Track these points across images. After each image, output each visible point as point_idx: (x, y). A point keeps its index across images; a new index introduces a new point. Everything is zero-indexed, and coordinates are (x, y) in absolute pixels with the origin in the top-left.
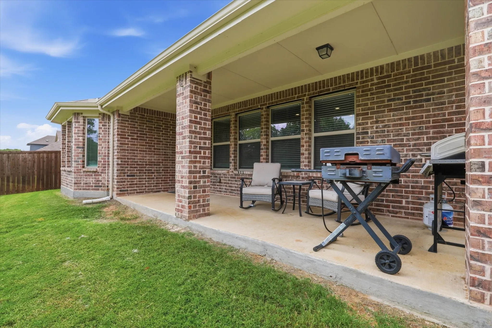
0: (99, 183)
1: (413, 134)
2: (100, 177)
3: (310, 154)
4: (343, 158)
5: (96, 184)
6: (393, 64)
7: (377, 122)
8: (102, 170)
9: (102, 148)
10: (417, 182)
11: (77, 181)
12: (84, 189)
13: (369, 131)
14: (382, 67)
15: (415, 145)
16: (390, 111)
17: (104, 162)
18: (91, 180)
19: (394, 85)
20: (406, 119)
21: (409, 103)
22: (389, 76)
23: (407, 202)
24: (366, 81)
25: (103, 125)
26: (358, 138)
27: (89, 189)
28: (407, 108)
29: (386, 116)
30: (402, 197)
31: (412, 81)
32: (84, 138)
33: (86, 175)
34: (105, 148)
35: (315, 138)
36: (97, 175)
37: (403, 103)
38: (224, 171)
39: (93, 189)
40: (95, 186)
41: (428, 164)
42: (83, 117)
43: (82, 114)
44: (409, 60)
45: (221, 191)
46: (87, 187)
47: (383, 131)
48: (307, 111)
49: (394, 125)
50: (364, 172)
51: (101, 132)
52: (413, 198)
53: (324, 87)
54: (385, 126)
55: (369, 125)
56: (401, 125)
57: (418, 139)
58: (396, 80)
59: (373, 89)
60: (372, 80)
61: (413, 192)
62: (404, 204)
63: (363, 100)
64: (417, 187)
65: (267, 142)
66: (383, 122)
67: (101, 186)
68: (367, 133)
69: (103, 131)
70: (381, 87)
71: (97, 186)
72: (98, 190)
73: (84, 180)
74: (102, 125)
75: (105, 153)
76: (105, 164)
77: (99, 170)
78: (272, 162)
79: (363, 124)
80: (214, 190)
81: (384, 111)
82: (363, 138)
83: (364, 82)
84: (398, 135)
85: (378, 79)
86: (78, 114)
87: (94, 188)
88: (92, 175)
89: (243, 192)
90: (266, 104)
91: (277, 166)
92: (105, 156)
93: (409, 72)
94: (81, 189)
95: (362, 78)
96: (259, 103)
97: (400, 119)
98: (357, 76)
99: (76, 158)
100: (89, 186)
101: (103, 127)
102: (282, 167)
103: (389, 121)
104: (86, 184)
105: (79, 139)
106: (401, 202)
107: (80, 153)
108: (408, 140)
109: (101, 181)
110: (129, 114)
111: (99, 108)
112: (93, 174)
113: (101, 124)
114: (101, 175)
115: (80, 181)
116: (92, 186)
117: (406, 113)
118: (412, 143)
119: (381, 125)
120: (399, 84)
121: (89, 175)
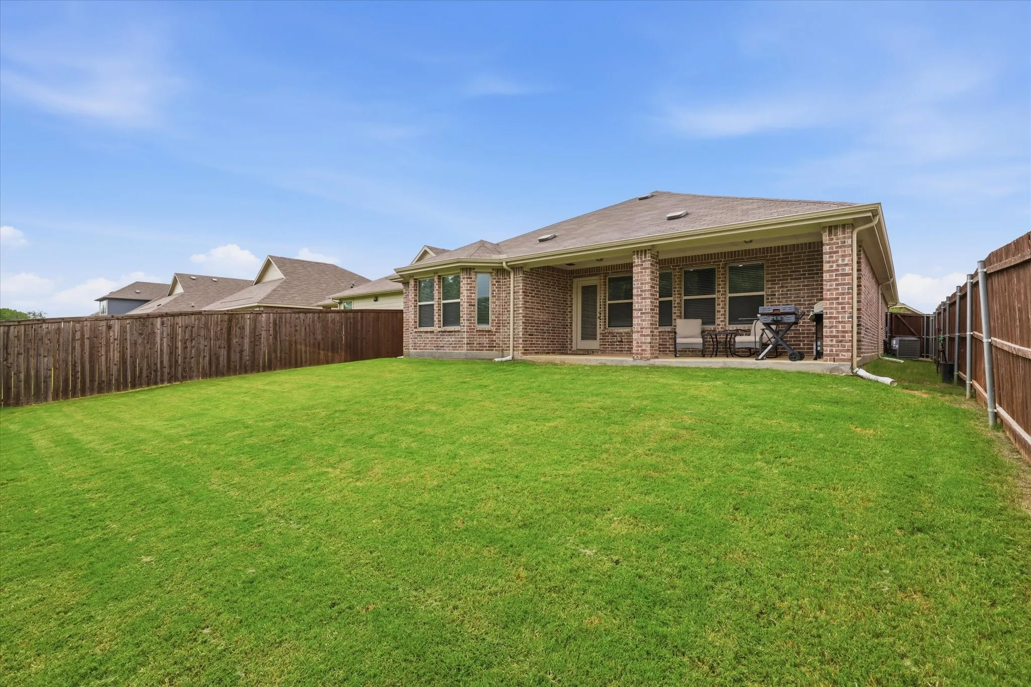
0: (493, 344)
1: (808, 297)
2: (494, 337)
3: (725, 311)
4: (772, 311)
5: (490, 344)
6: (794, 245)
7: (782, 287)
8: (496, 329)
9: (496, 305)
10: (810, 330)
11: (470, 341)
12: (477, 350)
13: (777, 293)
14: (786, 246)
15: (809, 304)
16: (792, 279)
17: (498, 320)
18: (485, 340)
19: (795, 261)
20: (803, 286)
21: (805, 274)
22: (791, 254)
23: (804, 345)
24: (775, 256)
25: (496, 282)
26: (768, 299)
27: (482, 350)
28: (804, 278)
29: (789, 283)
30: (800, 341)
31: (807, 259)
32: (475, 295)
33: (479, 335)
34: (500, 305)
35: (729, 297)
36: (491, 335)
37: (801, 275)
38: (627, 330)
39: (486, 350)
40: (489, 347)
41: (811, 314)
42: (475, 272)
43: (474, 269)
44: (805, 244)
45: (622, 351)
46: (481, 347)
47: (787, 294)
48: (723, 274)
49: (795, 290)
50: (782, 318)
52: (808, 341)
53: (739, 256)
54: (788, 290)
55: (776, 289)
56: (799, 290)
57: (811, 300)
58: (796, 257)
59: (779, 262)
60: (779, 255)
61: (808, 337)
62: (802, 346)
63: (771, 270)
64: (810, 333)
65: (681, 300)
66: (787, 287)
67: (495, 347)
68: (775, 295)
69: (496, 288)
70: (786, 262)
71: (491, 347)
72: (493, 350)
73: (477, 340)
75: (499, 311)
76: (500, 323)
77: (494, 329)
78: (685, 318)
79: (772, 288)
80: (611, 350)
81: (787, 279)
82: (772, 299)
83: (772, 256)
84: (798, 297)
85: (783, 255)
86: (470, 269)
88: (485, 335)
89: (677, 342)
90: (679, 265)
91: (699, 321)
92: (500, 314)
93: (805, 252)
94: (474, 350)
95: (771, 253)
96: (671, 263)
97: (799, 286)
98: (767, 251)
99: (469, 316)
100: (482, 347)
102: (703, 323)
103: (791, 286)
104: (480, 344)
105: (471, 296)
106: (800, 345)
107: (473, 311)
108: (804, 301)
109: (495, 341)
110: (529, 271)
111: (504, 264)
112: (487, 334)
114: (495, 335)
115: (473, 341)
116: (486, 347)
117: (803, 282)
118: (807, 303)
119: (785, 289)
120: (798, 260)
121: (482, 335)
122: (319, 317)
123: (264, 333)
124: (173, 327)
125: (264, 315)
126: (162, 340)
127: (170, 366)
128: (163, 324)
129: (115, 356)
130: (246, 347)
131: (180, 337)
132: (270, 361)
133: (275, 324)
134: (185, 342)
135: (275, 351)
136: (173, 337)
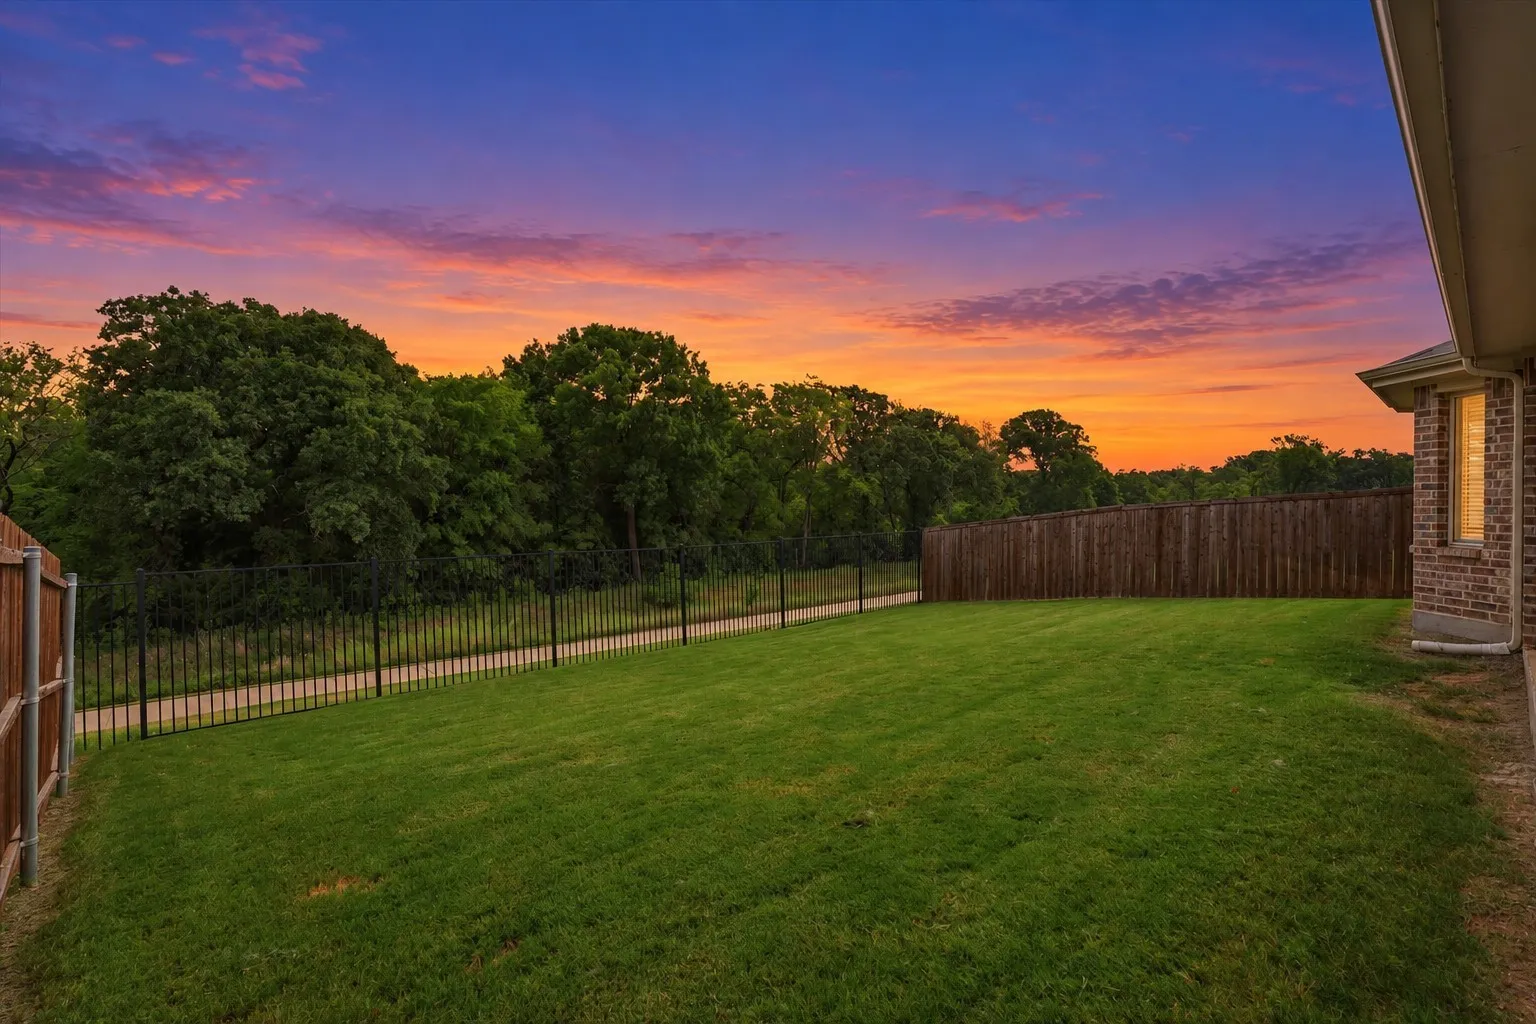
0: (1485, 597)
2: (1490, 578)
5: (1478, 597)
12: (1440, 609)
18: (1463, 585)
25: (1498, 413)
27: (1455, 612)
32: (1443, 458)
33: (1446, 569)
34: (1507, 484)
36: (1480, 572)
39: (1466, 614)
40: (1475, 605)
42: (1441, 395)
46: (1451, 604)
51: (1493, 434)
67: (1493, 607)
69: (1498, 430)
71: (1480, 606)
72: (1484, 616)
73: (1442, 582)
74: (1496, 411)
75: (1507, 501)
76: (1508, 538)
77: (1488, 554)
86: (1425, 389)
87: (1469, 609)
88: (1463, 570)
92: (1507, 511)
94: (1432, 608)
99: (1422, 516)
100: (1454, 602)
101: (1499, 419)
104: (1449, 593)
105: (1428, 462)
107: (1432, 503)
109: (1494, 591)
112: (1469, 567)
113: (1493, 410)
114: (1491, 572)
115: (1431, 585)
116: (1465, 604)
121: (1454, 569)
122: (1327, 506)
123: (1212, 538)
124: (1089, 527)
125: (1212, 508)
126: (1077, 544)
127: (1087, 576)
128: (1078, 524)
129: (1034, 558)
130: (1185, 557)
131: (1096, 541)
132: (1223, 582)
133: (1232, 520)
134: (1101, 546)
135: (1233, 566)
136: (1088, 540)
